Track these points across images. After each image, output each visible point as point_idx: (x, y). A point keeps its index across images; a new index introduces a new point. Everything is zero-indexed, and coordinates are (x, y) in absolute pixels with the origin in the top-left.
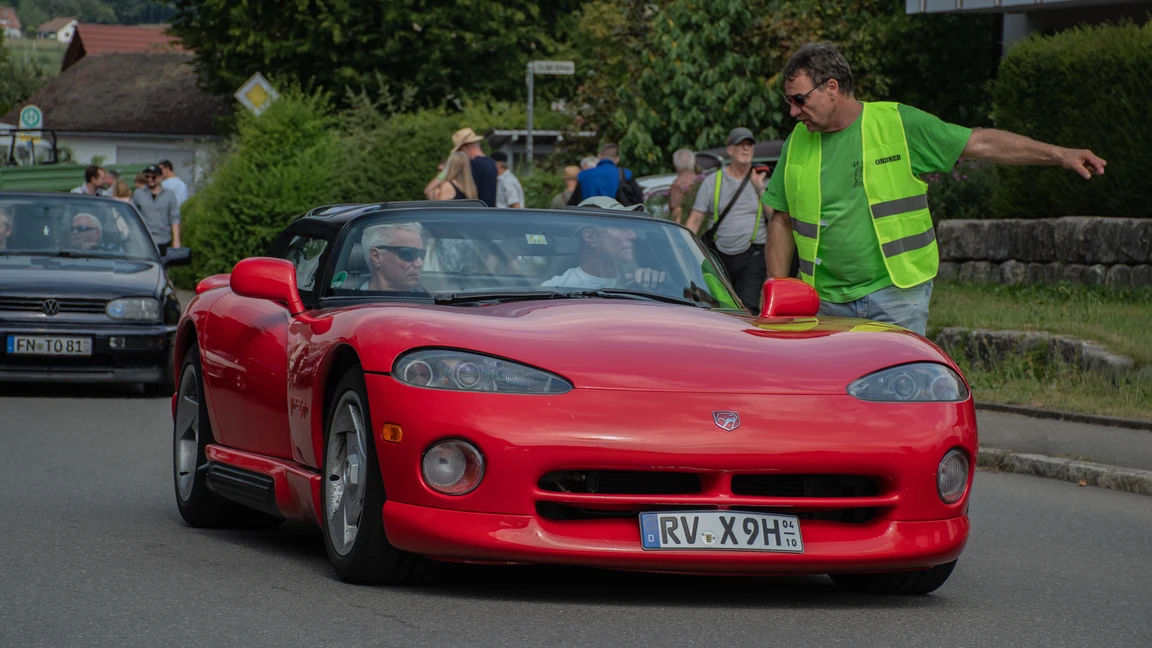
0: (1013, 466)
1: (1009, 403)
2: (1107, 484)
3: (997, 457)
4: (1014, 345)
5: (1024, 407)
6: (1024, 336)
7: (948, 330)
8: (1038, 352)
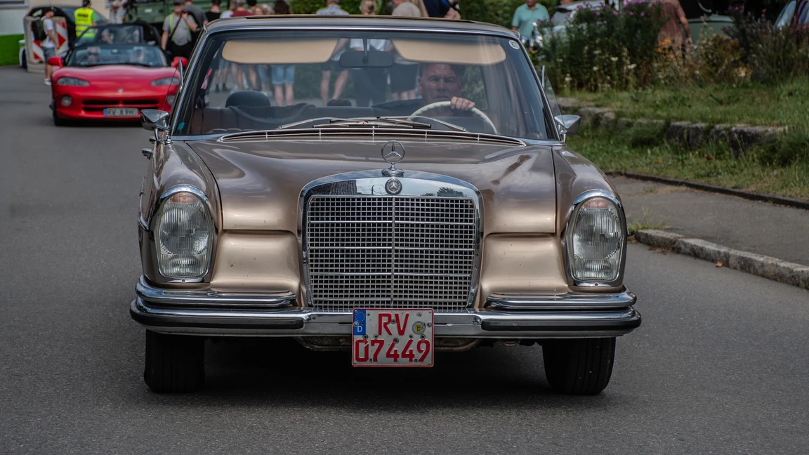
0: (680, 248)
1: (734, 188)
2: (734, 265)
3: (671, 241)
4: (758, 138)
5: (742, 190)
6: (766, 131)
7: (717, 126)
8: (772, 144)
